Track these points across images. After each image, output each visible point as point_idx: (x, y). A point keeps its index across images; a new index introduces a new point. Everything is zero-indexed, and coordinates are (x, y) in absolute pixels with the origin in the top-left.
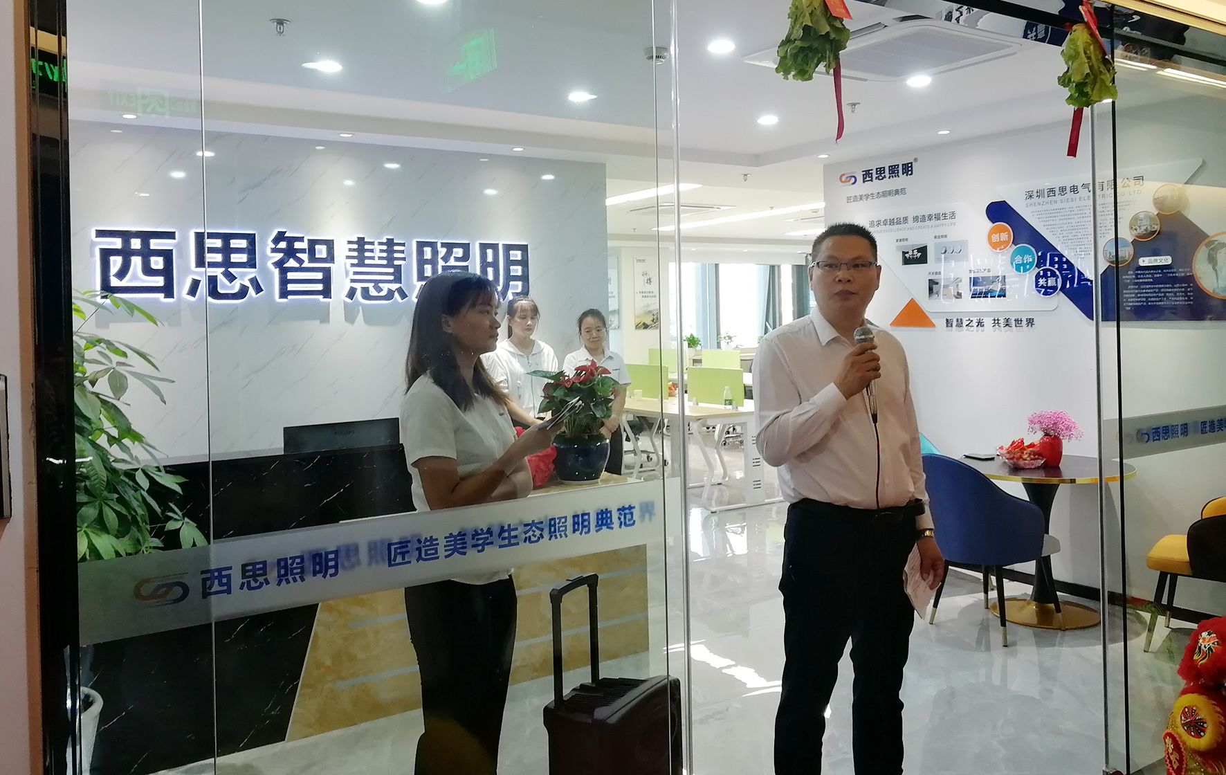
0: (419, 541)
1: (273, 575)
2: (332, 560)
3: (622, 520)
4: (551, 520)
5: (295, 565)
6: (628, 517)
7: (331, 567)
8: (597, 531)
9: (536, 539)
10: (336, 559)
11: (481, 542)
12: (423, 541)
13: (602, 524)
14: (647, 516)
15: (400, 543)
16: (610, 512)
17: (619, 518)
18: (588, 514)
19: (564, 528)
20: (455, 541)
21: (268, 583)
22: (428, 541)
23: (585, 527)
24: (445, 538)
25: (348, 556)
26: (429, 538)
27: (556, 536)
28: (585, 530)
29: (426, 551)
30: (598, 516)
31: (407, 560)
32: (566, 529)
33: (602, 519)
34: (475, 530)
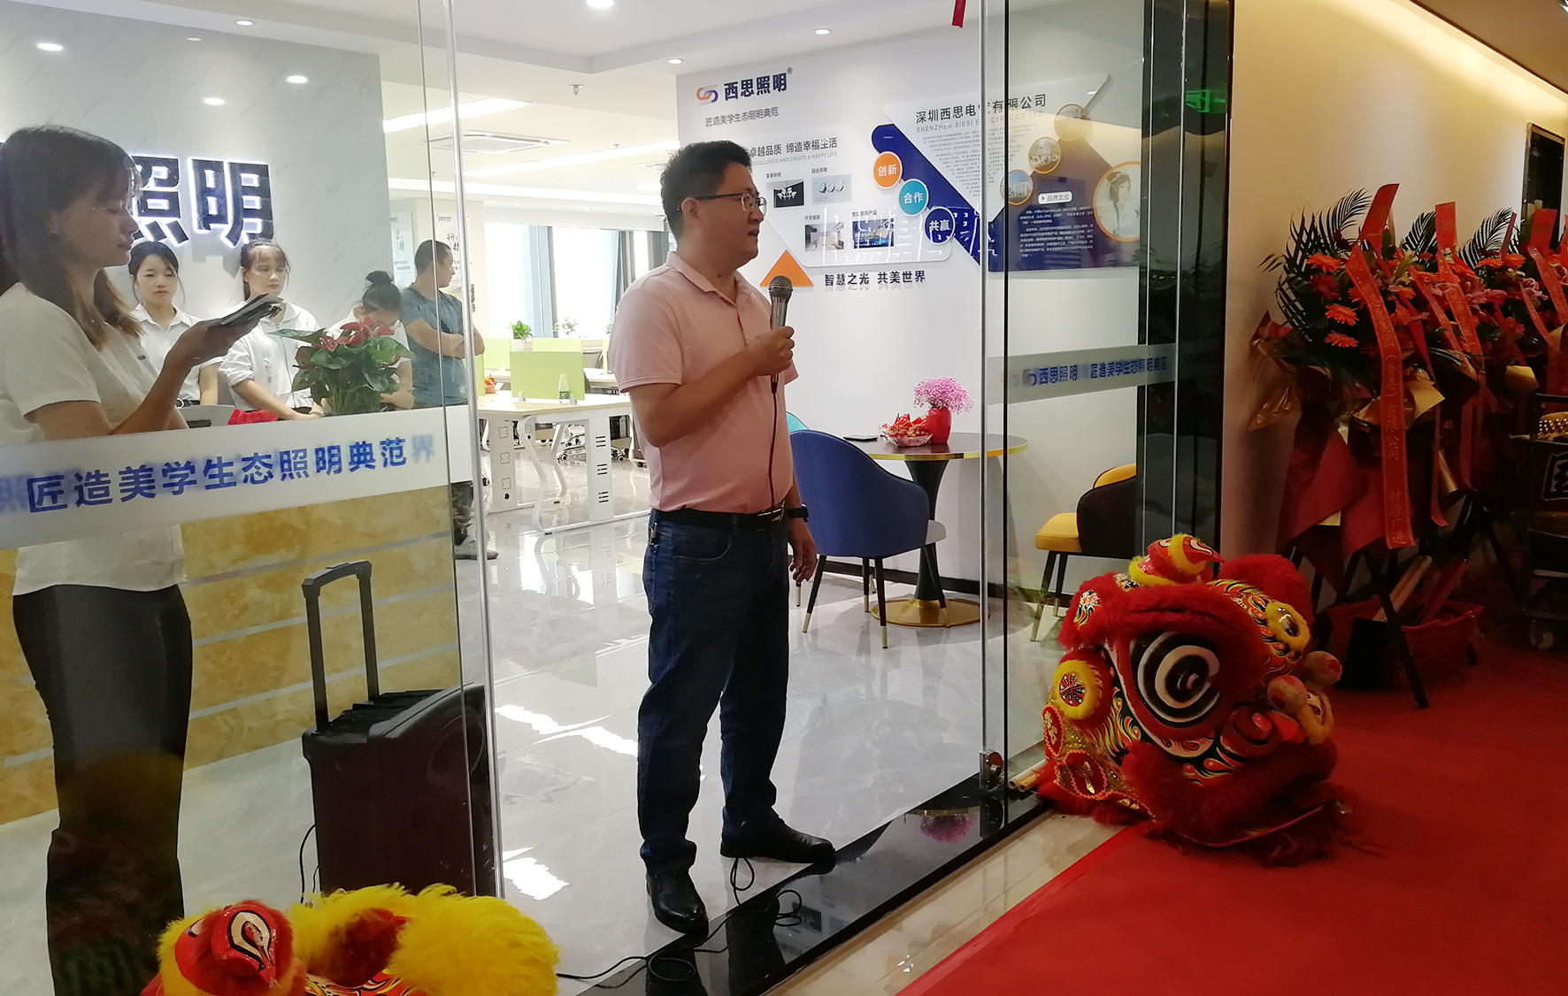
0: (79, 477)
3: (388, 456)
4: (282, 454)
6: (396, 452)
8: (352, 470)
9: (262, 478)
11: (177, 480)
12: (84, 475)
13: (359, 462)
14: (423, 454)
15: (49, 478)
16: (370, 446)
17: (384, 455)
18: (338, 448)
19: (303, 465)
20: (136, 477)
22: (93, 477)
23: (335, 463)
24: (121, 473)
26: (93, 474)
27: (291, 475)
28: (335, 469)
29: (91, 491)
30: (352, 451)
31: (60, 503)
32: (306, 467)
33: (359, 455)
34: (167, 464)
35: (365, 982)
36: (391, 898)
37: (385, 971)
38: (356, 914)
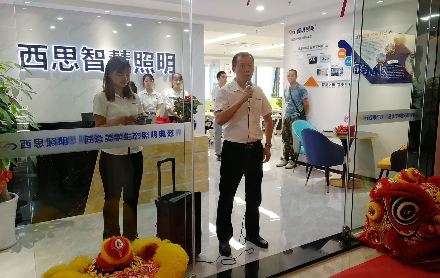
0: (96, 136)
1: (45, 144)
2: (65, 140)
3: (169, 134)
4: (142, 133)
5: (53, 141)
6: (171, 133)
7: (66, 142)
8: (160, 137)
9: (137, 138)
10: (67, 140)
11: (118, 138)
14: (179, 134)
15: (90, 136)
16: (165, 131)
18: (156, 132)
19: (147, 136)
20: (109, 137)
21: (43, 146)
22: (99, 136)
24: (105, 136)
25: (72, 140)
27: (144, 138)
28: (155, 136)
29: (98, 139)
30: (160, 133)
31: (92, 142)
32: (148, 136)
33: (161, 134)
34: (116, 134)
35: (149, 260)
36: (158, 241)
37: (153, 258)
38: (149, 244)
